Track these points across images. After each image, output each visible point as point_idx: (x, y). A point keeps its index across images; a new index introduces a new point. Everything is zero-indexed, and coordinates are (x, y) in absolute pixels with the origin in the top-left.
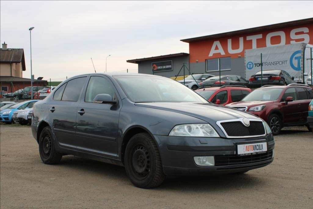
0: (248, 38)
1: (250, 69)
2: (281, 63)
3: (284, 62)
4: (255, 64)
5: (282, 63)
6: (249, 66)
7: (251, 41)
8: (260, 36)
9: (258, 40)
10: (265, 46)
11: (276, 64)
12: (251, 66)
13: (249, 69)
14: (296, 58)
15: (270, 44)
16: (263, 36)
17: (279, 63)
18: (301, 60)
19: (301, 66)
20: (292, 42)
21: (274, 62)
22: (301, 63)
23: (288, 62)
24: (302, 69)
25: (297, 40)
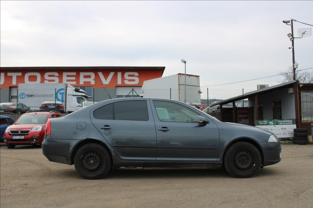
0: (9, 74)
1: (23, 98)
2: (48, 96)
3: (51, 95)
4: (27, 95)
5: (50, 96)
6: (21, 96)
7: (11, 77)
8: (20, 74)
9: (17, 77)
10: (24, 82)
11: (45, 96)
12: (24, 96)
13: (21, 98)
14: (60, 93)
15: (28, 81)
16: (22, 74)
17: (47, 96)
18: (64, 95)
19: (64, 99)
20: (45, 82)
21: (43, 95)
22: (64, 97)
23: (54, 96)
24: (65, 101)
25: (49, 81)
